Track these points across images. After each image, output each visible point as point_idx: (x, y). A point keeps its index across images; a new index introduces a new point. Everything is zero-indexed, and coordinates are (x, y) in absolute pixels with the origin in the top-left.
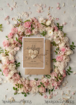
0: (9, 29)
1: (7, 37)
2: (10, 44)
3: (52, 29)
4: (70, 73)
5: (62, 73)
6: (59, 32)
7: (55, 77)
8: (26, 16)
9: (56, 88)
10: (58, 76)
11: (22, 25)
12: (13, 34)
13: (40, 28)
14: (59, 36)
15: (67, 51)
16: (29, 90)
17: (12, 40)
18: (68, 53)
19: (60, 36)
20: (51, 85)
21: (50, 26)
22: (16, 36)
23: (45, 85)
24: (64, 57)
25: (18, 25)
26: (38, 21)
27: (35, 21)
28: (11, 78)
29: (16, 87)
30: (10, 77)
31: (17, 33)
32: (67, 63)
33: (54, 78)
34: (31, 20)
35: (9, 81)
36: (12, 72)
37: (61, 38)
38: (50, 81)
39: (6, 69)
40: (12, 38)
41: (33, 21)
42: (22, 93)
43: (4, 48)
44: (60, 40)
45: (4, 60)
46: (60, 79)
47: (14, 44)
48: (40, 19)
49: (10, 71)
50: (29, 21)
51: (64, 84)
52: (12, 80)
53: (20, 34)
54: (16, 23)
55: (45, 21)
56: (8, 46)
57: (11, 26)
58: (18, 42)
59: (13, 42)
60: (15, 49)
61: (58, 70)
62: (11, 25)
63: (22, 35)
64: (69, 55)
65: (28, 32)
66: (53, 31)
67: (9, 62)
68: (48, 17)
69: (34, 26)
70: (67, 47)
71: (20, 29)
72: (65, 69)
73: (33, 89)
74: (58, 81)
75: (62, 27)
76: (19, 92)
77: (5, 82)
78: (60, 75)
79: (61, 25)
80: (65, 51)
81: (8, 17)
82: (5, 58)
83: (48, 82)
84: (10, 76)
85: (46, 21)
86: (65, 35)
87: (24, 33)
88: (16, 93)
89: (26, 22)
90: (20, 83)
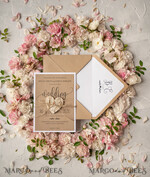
0: (20, 37)
1: (16, 52)
3: (101, 36)
4: (135, 119)
5: (120, 118)
6: (115, 42)
7: (108, 127)
8: (53, 12)
9: (109, 148)
10: (112, 124)
12: (28, 47)
13: (79, 35)
14: (113, 50)
15: (129, 76)
16: (58, 151)
17: (26, 57)
19: (116, 50)
20: (100, 142)
21: (97, 30)
22: (34, 49)
23: (87, 141)
25: (37, 30)
26: (74, 22)
27: (69, 22)
28: (24, 128)
29: (33, 145)
30: (22, 126)
31: (35, 45)
32: (130, 99)
33: (104, 128)
34: (61, 20)
35: (19, 135)
36: (25, 117)
37: (118, 53)
38: (97, 134)
39: (14, 110)
41: (65, 22)
42: (45, 157)
43: (10, 73)
44: (116, 56)
45: (11, 93)
46: (117, 130)
47: (30, 64)
48: (79, 18)
49: (22, 114)
50: (58, 21)
51: (124, 140)
52: (25, 132)
53: (41, 46)
54: (33, 25)
55: (87, 21)
56: (18, 68)
57: (25, 32)
58: (37, 61)
59: (27, 61)
60: (31, 73)
61: (113, 114)
62: (24, 30)
63: (44, 48)
65: (56, 42)
66: (104, 40)
67: (21, 98)
68: (93, 15)
69: (67, 31)
70: (129, 69)
71: (41, 37)
72: (125, 112)
73: (65, 149)
74: (113, 133)
75: (121, 32)
76: (38, 155)
77: (12, 136)
78: (116, 122)
79: (118, 29)
80: (126, 77)
81: (20, 16)
82: (13, 90)
83: (94, 136)
84: (21, 124)
85: (90, 21)
86: (125, 48)
87: (48, 43)
88: (32, 158)
89: (51, 23)
90: (41, 138)
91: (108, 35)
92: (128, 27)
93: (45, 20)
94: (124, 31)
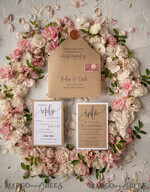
0: (13, 42)
1: (8, 58)
2: (14, 74)
3: (104, 42)
4: (140, 134)
5: (123, 134)
6: (119, 48)
7: (110, 144)
8: (48, 14)
9: (111, 167)
11: (40, 33)
12: (21, 53)
14: (117, 58)
15: (134, 87)
16: (55, 170)
17: (19, 64)
18: (137, 93)
19: (120, 57)
20: (101, 161)
21: (99, 35)
22: (28, 56)
23: (86, 159)
24: (129, 102)
25: (31, 34)
26: (73, 25)
27: (68, 24)
28: (17, 144)
29: (27, 163)
30: (14, 143)
31: (29, 51)
32: (135, 113)
34: (58, 23)
35: (12, 152)
36: (18, 133)
37: (123, 61)
38: (97, 152)
39: (6, 125)
40: (19, 60)
41: (63, 25)
43: (2, 82)
44: (120, 64)
45: (2, 106)
46: (120, 148)
47: (24, 72)
48: (78, 20)
49: (14, 129)
50: (55, 24)
51: (127, 158)
52: (18, 149)
53: (35, 52)
54: (26, 28)
55: (88, 24)
56: (10, 78)
57: (17, 36)
58: (31, 69)
59: (20, 70)
60: (25, 83)
61: (115, 129)
62: (17, 33)
63: (39, 54)
64: (138, 98)
65: (52, 48)
66: (106, 46)
67: (13, 111)
68: (94, 16)
69: (65, 35)
70: (134, 79)
71: (35, 42)
72: (129, 126)
73: (63, 168)
74: (116, 151)
75: (125, 37)
76: (33, 173)
77: (4, 152)
78: (119, 139)
79: (122, 33)
80: (130, 88)
81: (11, 17)
83: (94, 154)
84: (13, 141)
85: (92, 24)
86: (130, 54)
87: (43, 49)
88: (27, 176)
89: (47, 26)
90: (36, 155)
91: (111, 40)
92: (134, 30)
93: (40, 22)
94: (129, 35)
